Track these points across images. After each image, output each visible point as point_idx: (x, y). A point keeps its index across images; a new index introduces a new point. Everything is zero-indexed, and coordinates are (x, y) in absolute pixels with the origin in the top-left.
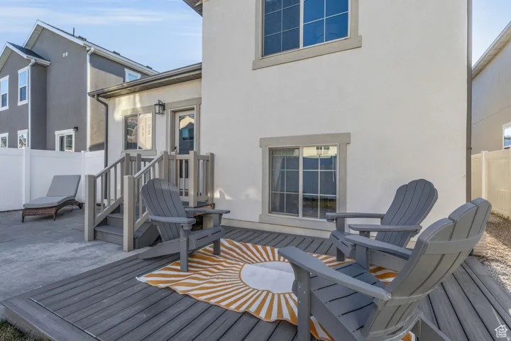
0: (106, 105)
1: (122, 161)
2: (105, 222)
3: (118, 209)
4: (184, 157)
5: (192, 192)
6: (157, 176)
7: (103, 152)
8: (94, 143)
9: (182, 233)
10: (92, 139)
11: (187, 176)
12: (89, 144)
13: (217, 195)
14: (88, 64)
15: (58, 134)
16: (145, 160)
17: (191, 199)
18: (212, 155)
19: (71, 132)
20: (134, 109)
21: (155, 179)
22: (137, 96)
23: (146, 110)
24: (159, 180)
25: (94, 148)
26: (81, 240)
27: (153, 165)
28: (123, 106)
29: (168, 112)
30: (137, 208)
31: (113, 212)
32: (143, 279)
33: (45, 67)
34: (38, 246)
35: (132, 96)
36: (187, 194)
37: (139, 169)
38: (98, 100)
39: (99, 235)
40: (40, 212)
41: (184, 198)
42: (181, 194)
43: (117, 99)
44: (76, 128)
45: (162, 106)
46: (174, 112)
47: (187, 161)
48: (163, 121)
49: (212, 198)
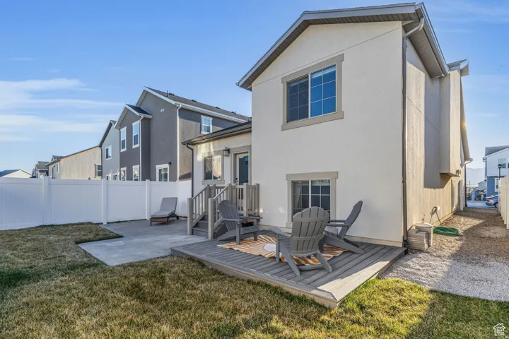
0: (192, 150)
1: (205, 189)
2: (197, 225)
3: (204, 218)
4: (241, 187)
5: (245, 209)
6: (225, 199)
7: (190, 182)
8: (182, 174)
9: (237, 226)
10: (180, 171)
11: (242, 199)
12: (178, 176)
13: (261, 211)
14: (178, 117)
15: (158, 167)
16: (218, 188)
17: (245, 212)
18: (258, 185)
19: (167, 166)
20: (209, 153)
21: (224, 201)
22: (211, 143)
23: (217, 153)
24: (226, 201)
25: (182, 178)
26: (186, 234)
27: (223, 192)
28: (203, 151)
29: (232, 154)
30: (215, 217)
31: (201, 220)
32: (220, 246)
33: (149, 119)
34: (166, 236)
35: (208, 144)
36: (242, 210)
37: (215, 195)
38: (188, 147)
39: (194, 232)
40: (159, 220)
41: (241, 212)
42: (239, 209)
43: (199, 146)
44: (170, 163)
45: (228, 150)
46: (236, 154)
47: (242, 189)
48: (228, 160)
49: (258, 212)
